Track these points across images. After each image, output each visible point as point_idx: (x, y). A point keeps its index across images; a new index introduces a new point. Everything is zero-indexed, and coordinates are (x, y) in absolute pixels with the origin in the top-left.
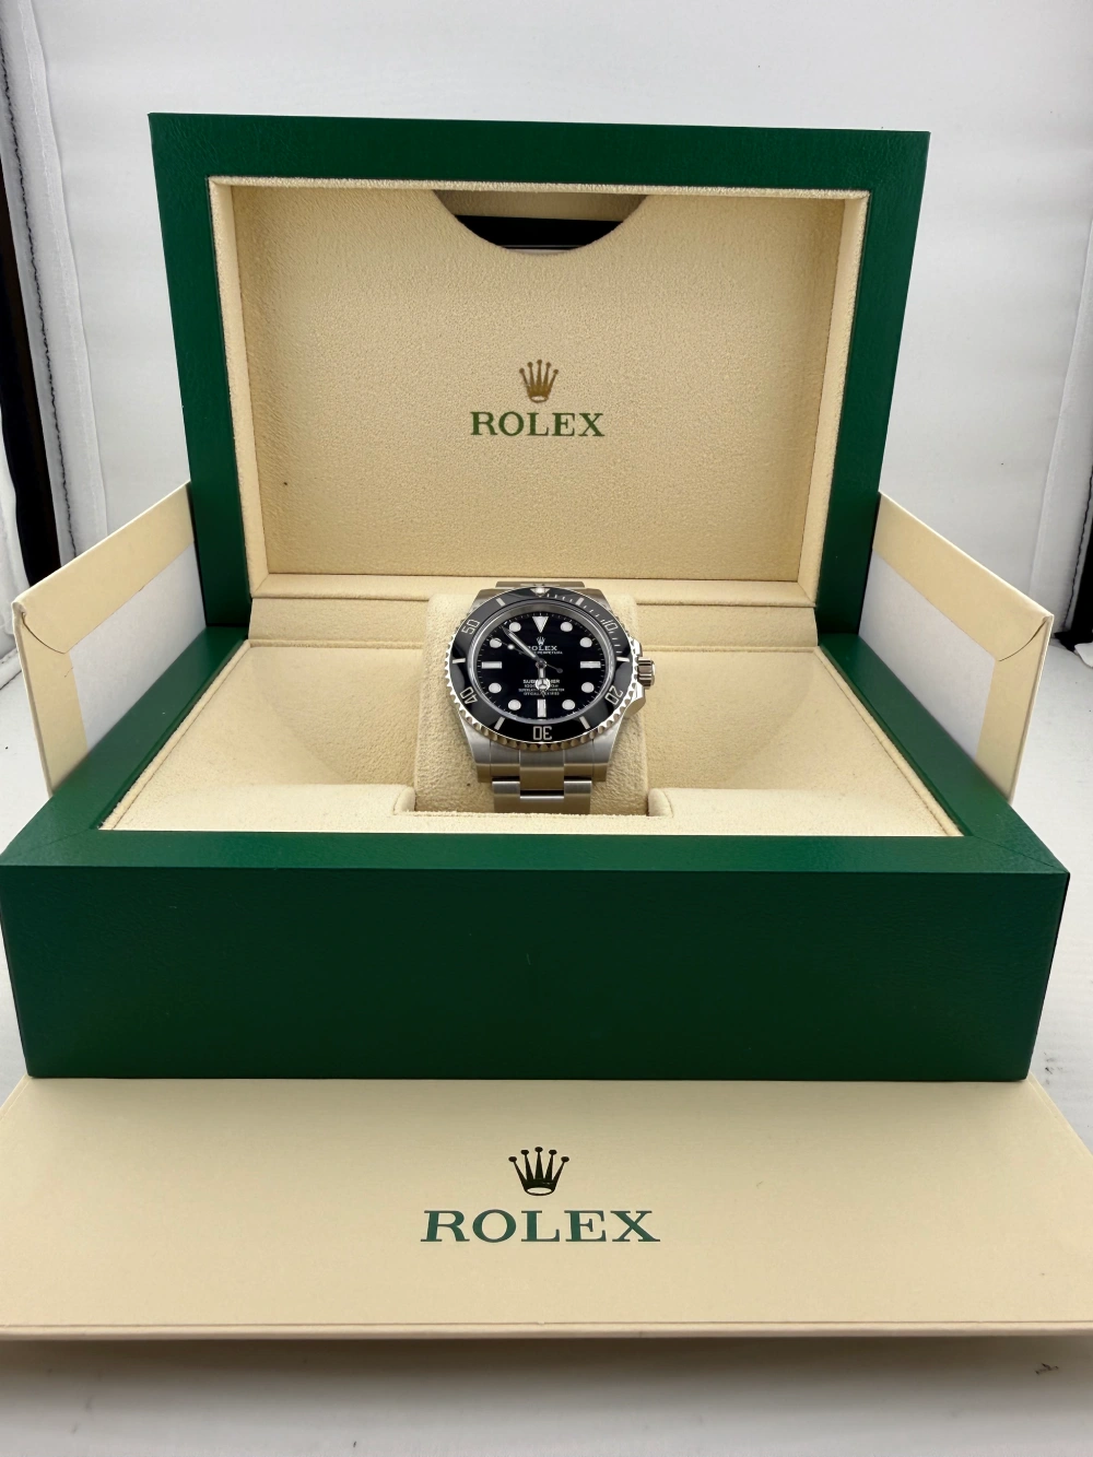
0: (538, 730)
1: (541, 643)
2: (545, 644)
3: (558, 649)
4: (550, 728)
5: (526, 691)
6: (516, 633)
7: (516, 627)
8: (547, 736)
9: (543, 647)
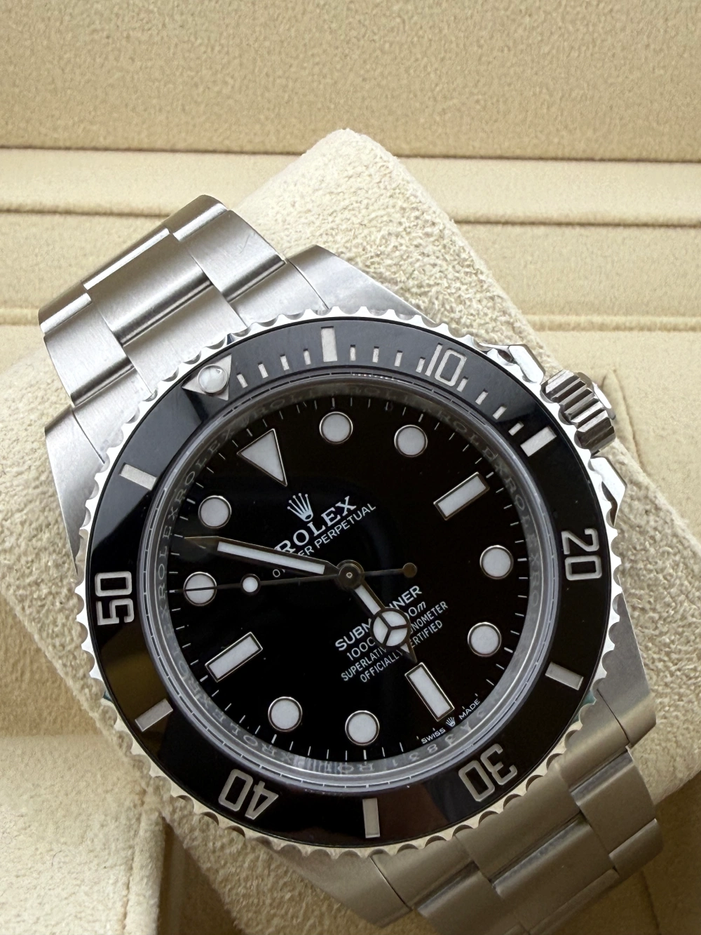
0: (473, 775)
1: (305, 512)
2: (318, 510)
3: (358, 502)
4: (497, 749)
5: (361, 670)
6: (229, 531)
7: (215, 512)
8: (503, 773)
9: (319, 522)
